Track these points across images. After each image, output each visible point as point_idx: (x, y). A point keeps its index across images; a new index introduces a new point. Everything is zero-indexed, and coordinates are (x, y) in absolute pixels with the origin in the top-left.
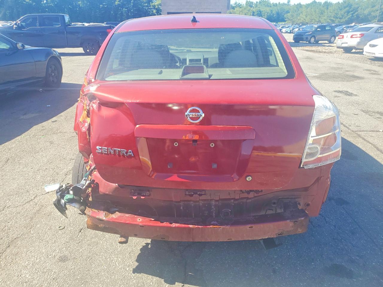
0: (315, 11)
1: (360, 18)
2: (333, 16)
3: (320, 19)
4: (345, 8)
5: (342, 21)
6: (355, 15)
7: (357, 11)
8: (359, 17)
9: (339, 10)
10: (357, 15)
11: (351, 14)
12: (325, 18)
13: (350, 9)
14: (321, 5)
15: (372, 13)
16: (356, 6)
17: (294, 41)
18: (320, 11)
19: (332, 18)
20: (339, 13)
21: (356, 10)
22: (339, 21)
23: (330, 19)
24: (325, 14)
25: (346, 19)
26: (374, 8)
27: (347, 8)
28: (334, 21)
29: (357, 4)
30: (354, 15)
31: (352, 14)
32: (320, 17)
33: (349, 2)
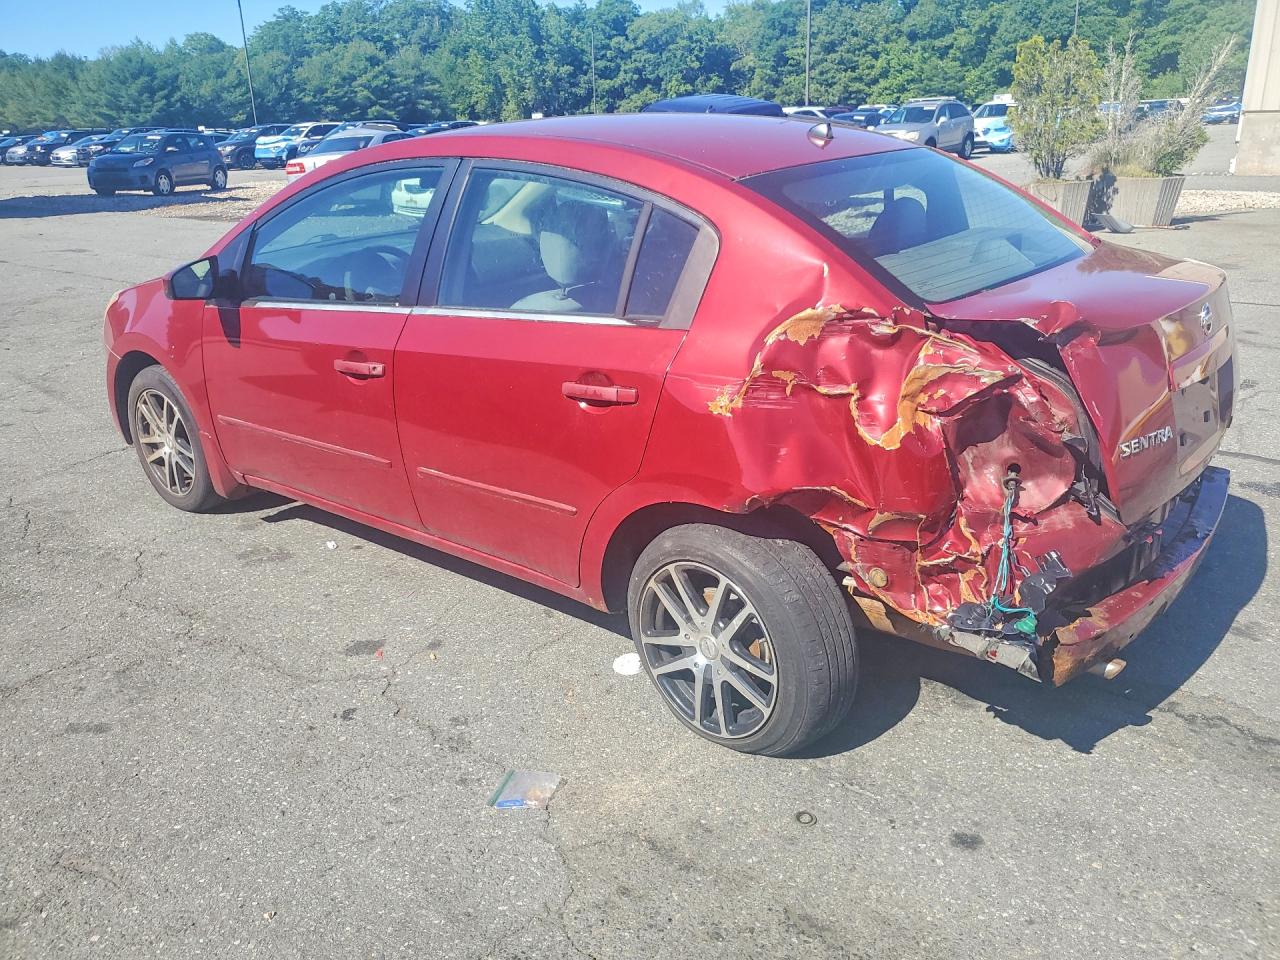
0: (32, 86)
1: (196, 110)
2: (104, 101)
3: (62, 113)
4: (135, 77)
5: (141, 119)
6: (177, 101)
7: (178, 88)
8: (192, 108)
9: (117, 84)
10: (181, 100)
11: (163, 98)
12: (79, 107)
13: (152, 81)
14: (44, 66)
15: (223, 95)
16: (168, 72)
17: (94, 192)
18: (52, 86)
19: (105, 110)
20: (123, 93)
21: (172, 84)
22: (132, 120)
23: (100, 114)
24: (73, 94)
25: (153, 113)
26: (224, 79)
27: (144, 79)
28: (115, 119)
29: (169, 67)
30: (173, 100)
31: (166, 97)
32: (57, 105)
33: (142, 60)
